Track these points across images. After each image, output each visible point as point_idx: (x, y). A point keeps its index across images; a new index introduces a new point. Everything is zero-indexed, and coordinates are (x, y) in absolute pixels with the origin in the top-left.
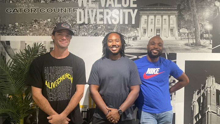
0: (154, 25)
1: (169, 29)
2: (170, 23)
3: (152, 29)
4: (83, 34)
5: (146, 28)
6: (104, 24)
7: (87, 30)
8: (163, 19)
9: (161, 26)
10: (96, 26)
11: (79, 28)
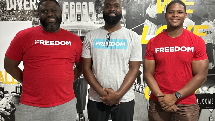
0: (75, 11)
1: (88, 14)
2: (89, 9)
3: (73, 14)
4: (13, 19)
5: (68, 13)
6: (30, 10)
7: (16, 16)
8: (83, 5)
9: (81, 12)
10: (24, 11)
11: (9, 14)
